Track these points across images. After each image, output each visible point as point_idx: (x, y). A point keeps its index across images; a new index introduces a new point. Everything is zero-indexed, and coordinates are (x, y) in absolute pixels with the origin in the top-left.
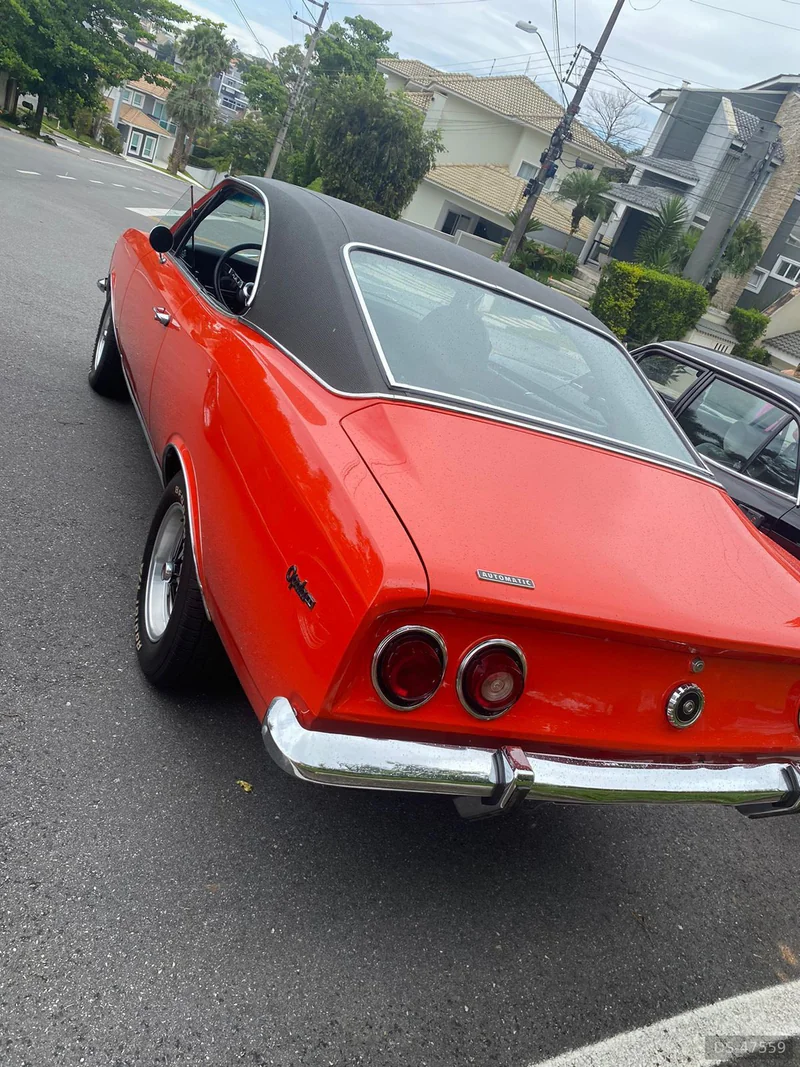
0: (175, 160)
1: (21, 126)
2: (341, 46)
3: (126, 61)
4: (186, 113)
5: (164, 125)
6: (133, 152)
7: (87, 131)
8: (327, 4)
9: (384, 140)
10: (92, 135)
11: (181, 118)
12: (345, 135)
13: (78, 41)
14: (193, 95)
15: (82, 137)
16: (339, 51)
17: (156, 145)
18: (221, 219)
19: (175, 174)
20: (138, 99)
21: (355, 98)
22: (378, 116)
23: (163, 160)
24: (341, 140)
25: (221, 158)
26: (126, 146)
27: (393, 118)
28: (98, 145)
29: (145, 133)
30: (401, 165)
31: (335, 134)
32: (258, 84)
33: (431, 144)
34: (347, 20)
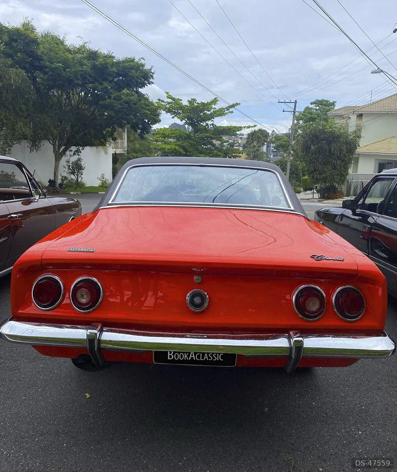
2: (311, 114)
8: (296, 101)
9: (330, 143)
12: (310, 147)
16: (311, 116)
21: (311, 131)
22: (324, 134)
24: (309, 150)
27: (331, 132)
30: (341, 151)
31: (306, 148)
32: (278, 143)
33: (355, 137)
34: (311, 104)
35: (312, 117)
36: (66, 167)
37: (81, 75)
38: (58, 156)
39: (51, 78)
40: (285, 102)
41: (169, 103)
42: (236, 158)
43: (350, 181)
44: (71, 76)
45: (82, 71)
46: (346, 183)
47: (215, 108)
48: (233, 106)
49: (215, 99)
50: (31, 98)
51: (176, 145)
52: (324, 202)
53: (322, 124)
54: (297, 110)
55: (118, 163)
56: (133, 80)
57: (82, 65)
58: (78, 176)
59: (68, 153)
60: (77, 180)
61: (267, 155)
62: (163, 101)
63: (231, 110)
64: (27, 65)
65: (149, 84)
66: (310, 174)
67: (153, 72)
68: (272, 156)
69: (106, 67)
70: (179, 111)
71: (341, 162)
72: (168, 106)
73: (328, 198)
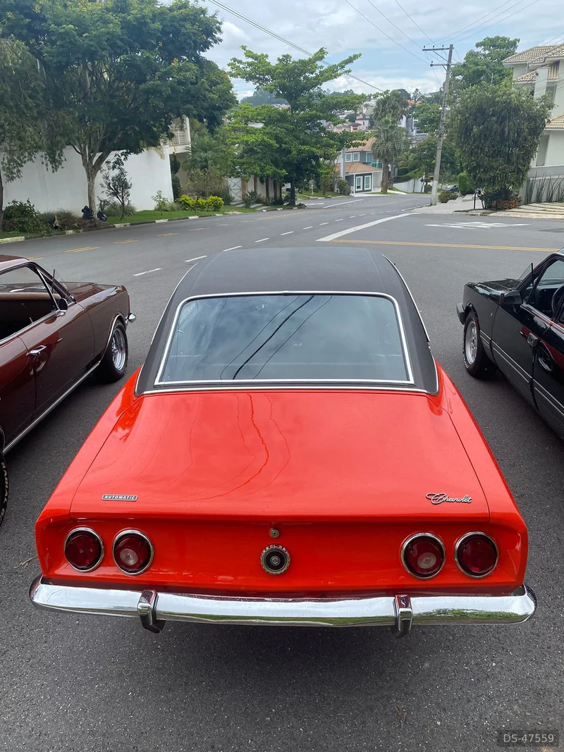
0: (384, 184)
1: (285, 204)
2: (477, 64)
3: (332, 142)
4: (385, 152)
5: (374, 165)
6: (359, 190)
7: (329, 188)
8: (451, 46)
9: (502, 121)
10: (332, 190)
11: (383, 157)
12: (472, 129)
13: (304, 143)
14: (387, 140)
15: (327, 193)
16: (475, 68)
17: (372, 180)
18: (397, 217)
19: (386, 193)
20: (356, 157)
21: (474, 101)
22: (493, 106)
23: (378, 187)
24: (471, 134)
25: (416, 170)
26: (353, 188)
27: (505, 102)
28: (337, 194)
29: (363, 175)
30: (520, 132)
31: (465, 131)
32: (423, 116)
33: (543, 107)
34: (478, 45)
35: (478, 70)
36: (105, 185)
37: (107, 40)
38: (92, 170)
39: (61, 50)
40: (434, 49)
41: (250, 64)
42: (357, 146)
43: (531, 179)
44: (92, 45)
45: (108, 33)
46: (525, 183)
47: (322, 67)
48: (350, 60)
49: (321, 50)
50: (39, 85)
51: (264, 134)
52: (491, 215)
53: (492, 89)
54: (453, 62)
55: (180, 170)
56: (189, 41)
57: (106, 22)
58: (123, 199)
59: (104, 166)
60: (123, 203)
61: (407, 132)
62: (240, 62)
63: (347, 67)
64: (24, 31)
65: (216, 42)
66: (470, 172)
67: (220, 21)
68: (414, 133)
69: (145, 24)
70: (267, 77)
71: (520, 150)
72: (248, 69)
73: (497, 209)
